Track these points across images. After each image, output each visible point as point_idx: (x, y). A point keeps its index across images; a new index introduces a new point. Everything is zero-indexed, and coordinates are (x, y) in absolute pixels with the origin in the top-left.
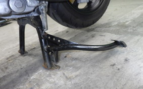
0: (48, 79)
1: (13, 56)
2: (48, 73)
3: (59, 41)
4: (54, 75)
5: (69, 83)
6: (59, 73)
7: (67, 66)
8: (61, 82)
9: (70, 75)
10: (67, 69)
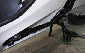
0: (67, 48)
1: (45, 37)
2: (66, 46)
3: (72, 33)
4: (70, 47)
5: (78, 51)
6: (72, 46)
7: (75, 44)
8: (74, 50)
9: (78, 48)
10: (75, 45)
